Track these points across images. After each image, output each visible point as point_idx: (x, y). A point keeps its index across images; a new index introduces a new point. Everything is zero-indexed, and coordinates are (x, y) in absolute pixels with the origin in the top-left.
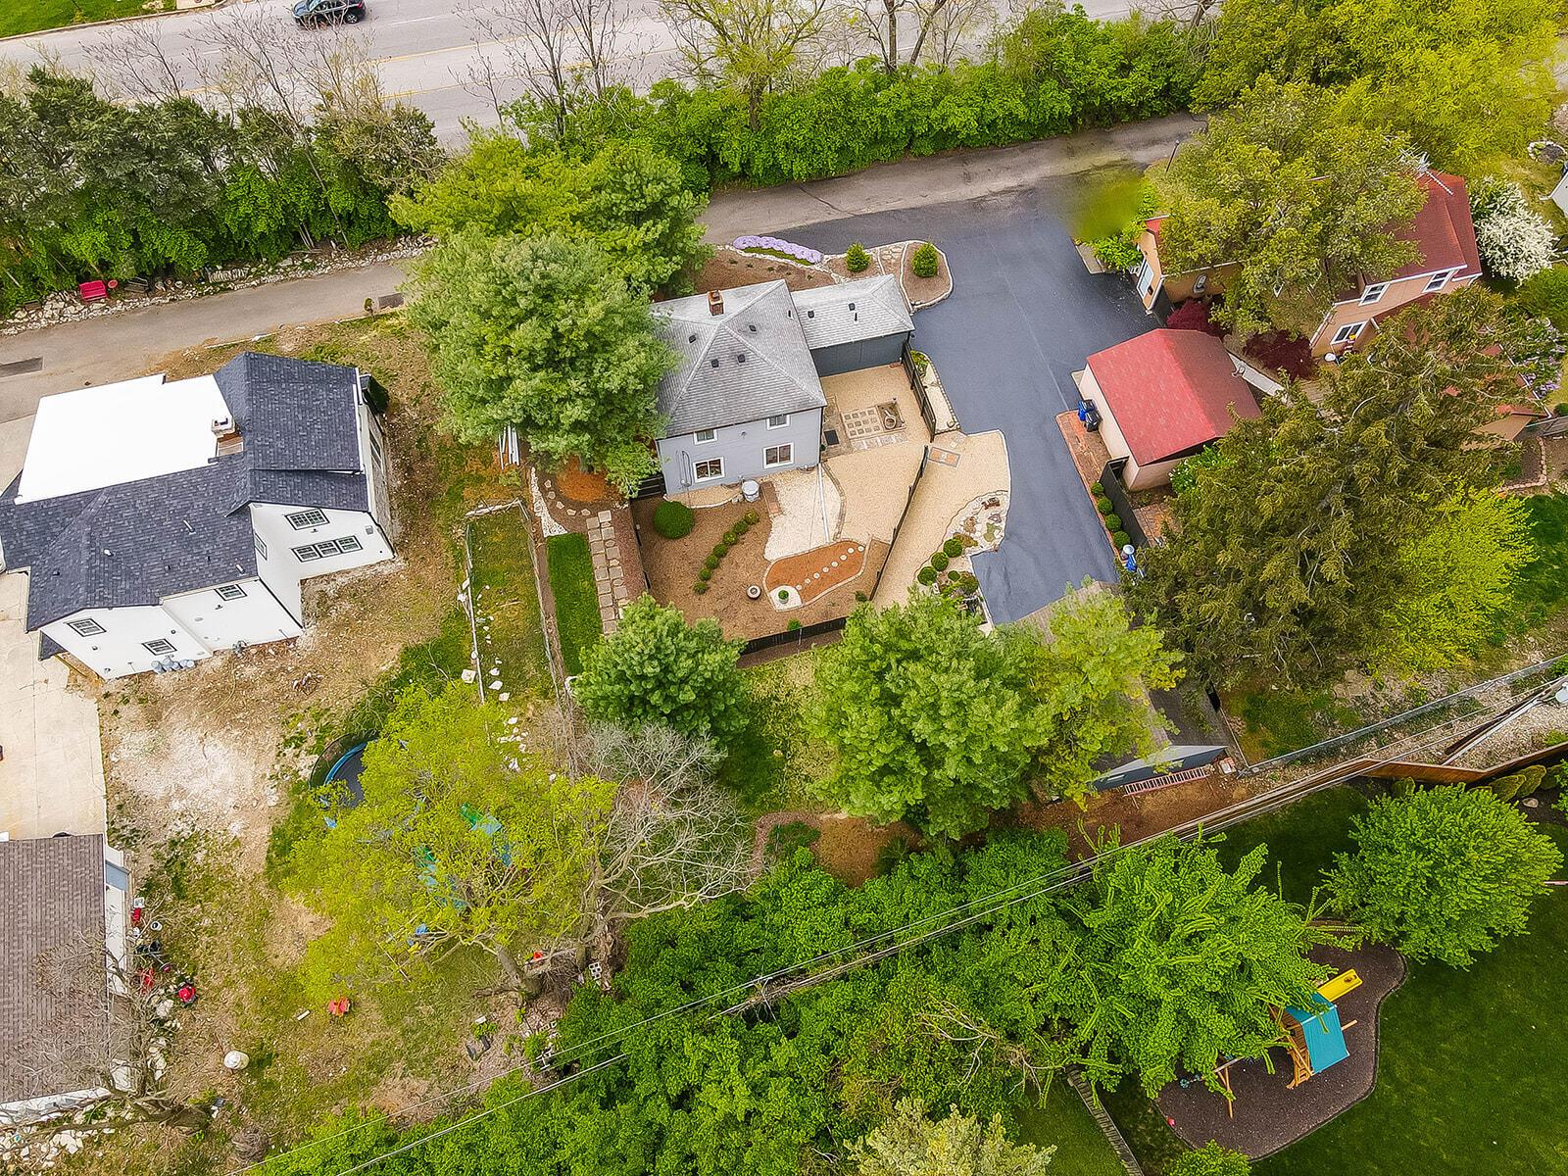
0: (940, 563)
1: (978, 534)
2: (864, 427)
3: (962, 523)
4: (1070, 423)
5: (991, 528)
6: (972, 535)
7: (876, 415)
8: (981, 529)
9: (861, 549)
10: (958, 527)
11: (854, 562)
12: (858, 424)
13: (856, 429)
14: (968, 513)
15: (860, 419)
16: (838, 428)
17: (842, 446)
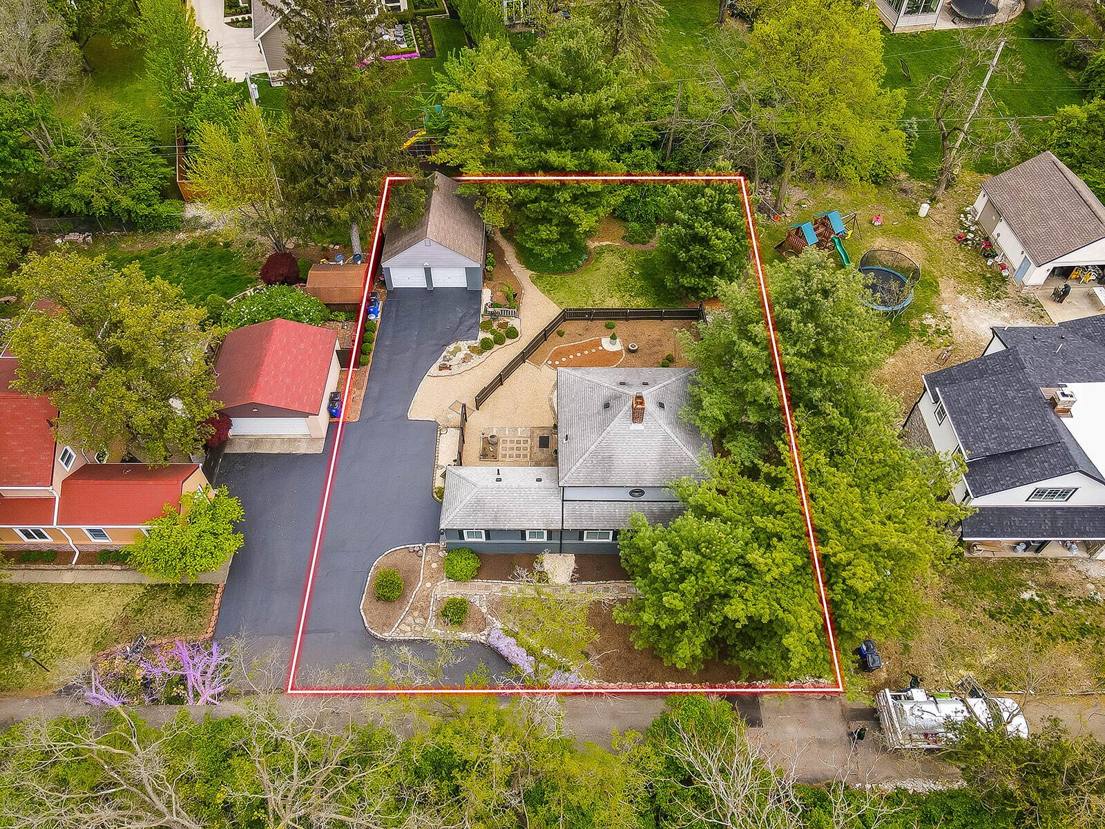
0: (499, 341)
1: (465, 352)
2: (515, 445)
3: (472, 361)
4: (352, 412)
5: (454, 353)
6: (469, 352)
7: (501, 452)
8: (461, 355)
9: (550, 362)
10: (476, 359)
11: (558, 355)
12: (518, 449)
13: (522, 445)
14: (465, 367)
15: (515, 452)
16: (536, 449)
17: (539, 433)
